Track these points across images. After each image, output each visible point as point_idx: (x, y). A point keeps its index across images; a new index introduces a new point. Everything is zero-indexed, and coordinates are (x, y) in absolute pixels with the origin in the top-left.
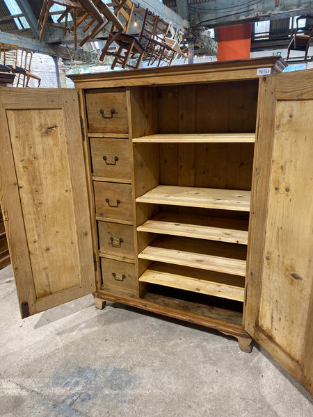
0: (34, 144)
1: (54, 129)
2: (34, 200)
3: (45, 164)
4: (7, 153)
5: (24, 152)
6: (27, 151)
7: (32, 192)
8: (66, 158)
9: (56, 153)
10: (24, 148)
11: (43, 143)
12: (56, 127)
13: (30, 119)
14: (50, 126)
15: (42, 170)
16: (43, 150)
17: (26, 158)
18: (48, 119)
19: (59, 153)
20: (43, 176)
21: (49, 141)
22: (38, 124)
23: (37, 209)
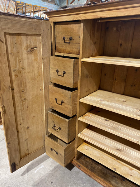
0: (22, 59)
1: (35, 49)
2: (21, 98)
3: (29, 72)
4: (5, 65)
5: (16, 65)
6: (18, 64)
7: (20, 92)
8: (41, 68)
9: (36, 65)
10: (16, 61)
11: (28, 58)
12: (36, 47)
13: (21, 41)
14: (33, 47)
15: (27, 77)
16: (28, 63)
17: (17, 69)
18: (32, 42)
19: (37, 66)
20: (27, 81)
21: (32, 57)
22: (25, 45)
23: (23, 103)
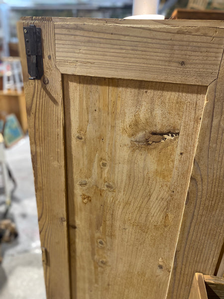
0: (112, 160)
1: (168, 137)
2: (93, 254)
3: (127, 203)
5: (90, 170)
6: (95, 170)
7: (92, 240)
8: (179, 207)
10: (91, 161)
11: (131, 162)
12: (174, 133)
13: (115, 103)
14: (158, 128)
15: (118, 213)
16: (129, 177)
17: (91, 181)
18: (158, 112)
19: (165, 194)
20: (118, 224)
21: (149, 162)
22: (129, 119)
23: (96, 268)
